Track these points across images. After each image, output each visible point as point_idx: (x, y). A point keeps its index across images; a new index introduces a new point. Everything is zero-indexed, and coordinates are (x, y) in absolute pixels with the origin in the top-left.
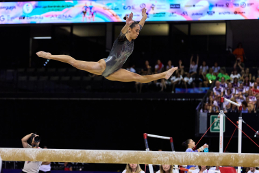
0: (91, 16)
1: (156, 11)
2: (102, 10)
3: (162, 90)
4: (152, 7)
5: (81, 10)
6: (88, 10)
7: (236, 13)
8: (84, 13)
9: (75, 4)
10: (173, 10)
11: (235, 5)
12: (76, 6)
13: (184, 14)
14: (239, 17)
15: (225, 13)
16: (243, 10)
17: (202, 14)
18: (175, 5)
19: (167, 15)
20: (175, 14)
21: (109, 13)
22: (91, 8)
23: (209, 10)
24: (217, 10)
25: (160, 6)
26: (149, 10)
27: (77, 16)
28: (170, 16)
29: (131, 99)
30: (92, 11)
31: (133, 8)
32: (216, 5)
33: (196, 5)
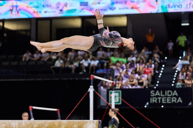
0: (17, 13)
1: (69, 8)
2: (25, 8)
3: (73, 71)
4: (66, 5)
5: (9, 8)
6: (15, 9)
7: (132, 8)
8: (11, 10)
9: (4, 3)
10: (82, 7)
11: (132, 2)
12: (5, 5)
13: (91, 10)
14: (135, 12)
15: (123, 9)
16: (138, 6)
17: (105, 10)
18: (84, 3)
19: (77, 11)
20: (84, 10)
21: (32, 10)
22: (17, 7)
23: (111, 7)
24: (117, 6)
25: (72, 4)
26: (63, 8)
27: (6, 13)
28: (80, 12)
29: (49, 79)
30: (18, 9)
31: (50, 6)
32: (117, 2)
33: (101, 2)
